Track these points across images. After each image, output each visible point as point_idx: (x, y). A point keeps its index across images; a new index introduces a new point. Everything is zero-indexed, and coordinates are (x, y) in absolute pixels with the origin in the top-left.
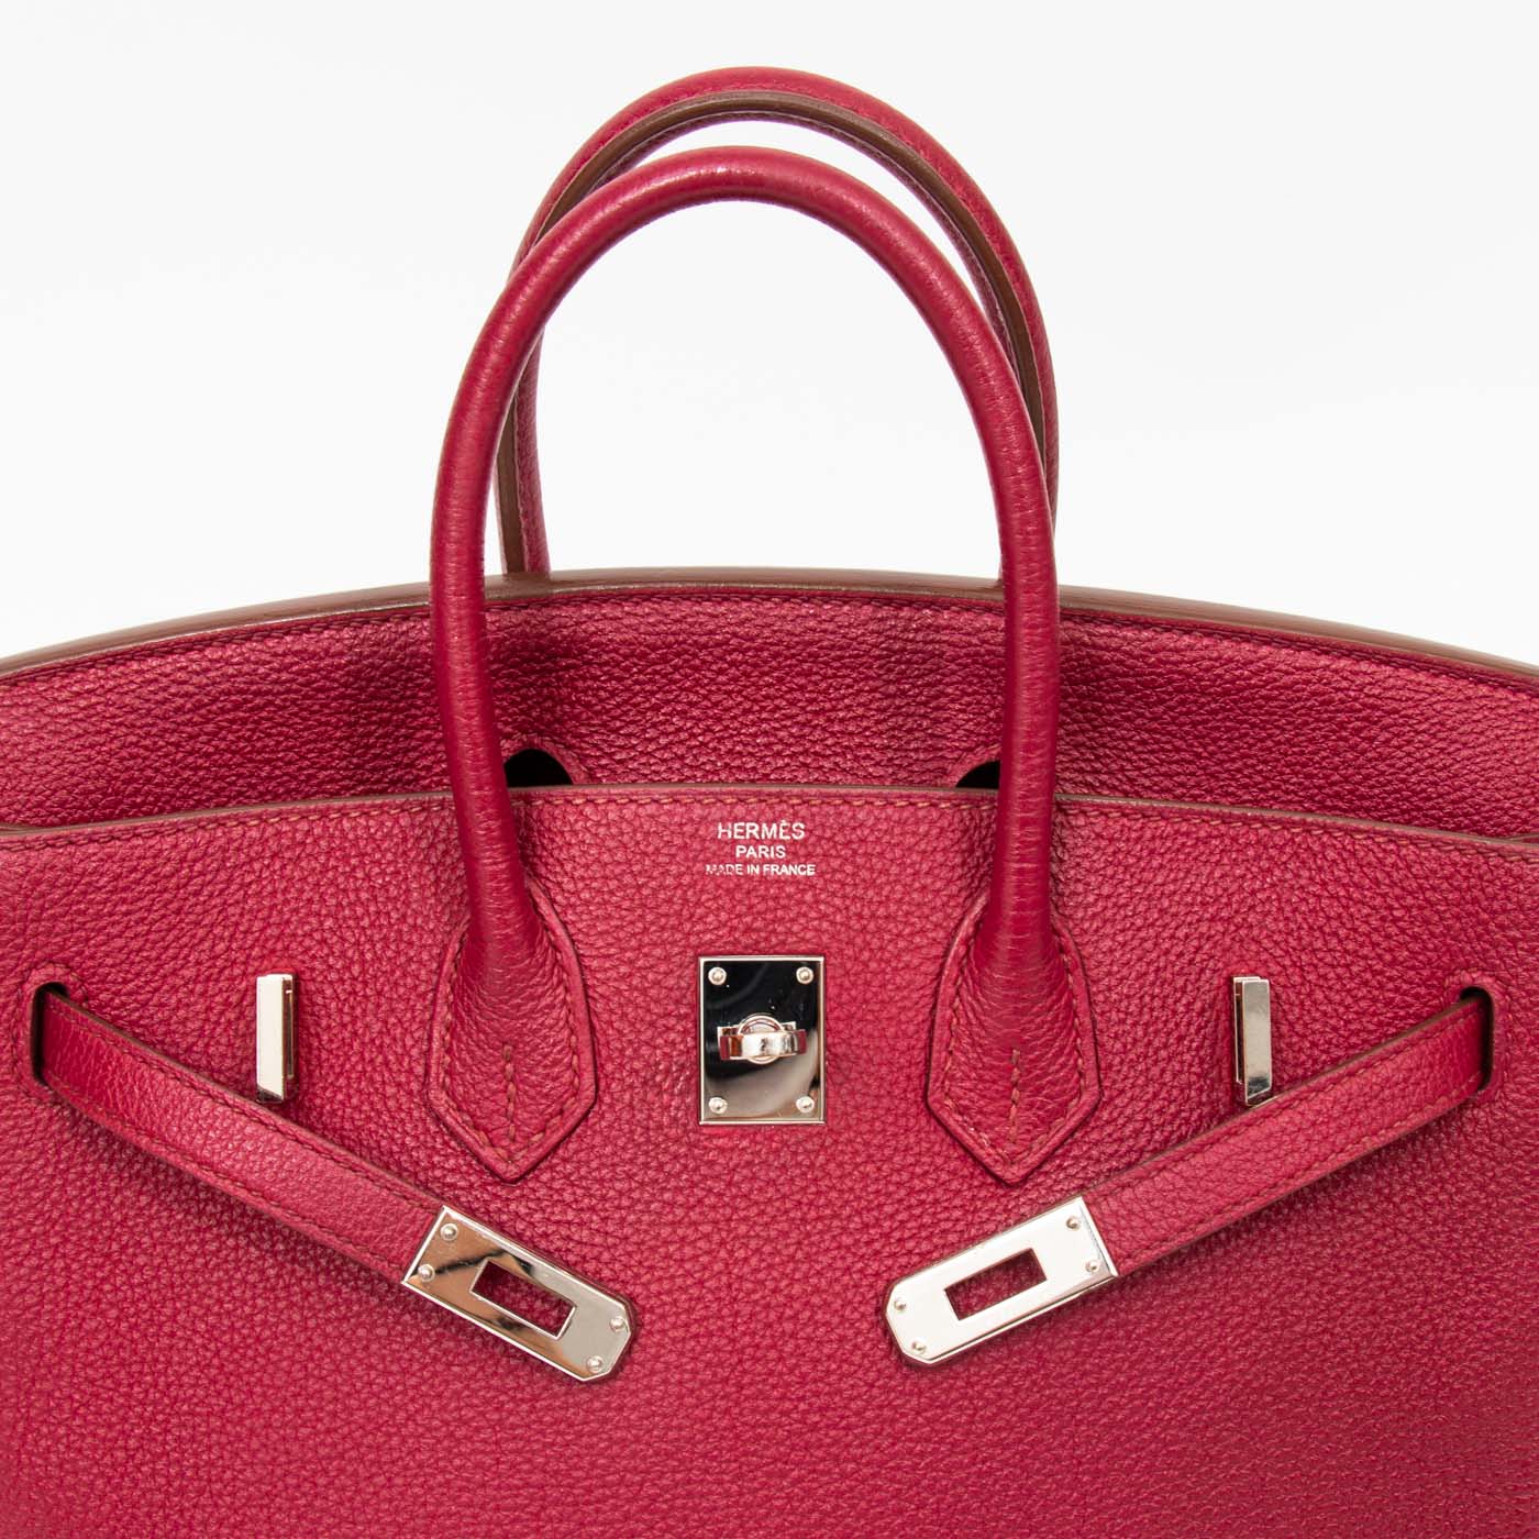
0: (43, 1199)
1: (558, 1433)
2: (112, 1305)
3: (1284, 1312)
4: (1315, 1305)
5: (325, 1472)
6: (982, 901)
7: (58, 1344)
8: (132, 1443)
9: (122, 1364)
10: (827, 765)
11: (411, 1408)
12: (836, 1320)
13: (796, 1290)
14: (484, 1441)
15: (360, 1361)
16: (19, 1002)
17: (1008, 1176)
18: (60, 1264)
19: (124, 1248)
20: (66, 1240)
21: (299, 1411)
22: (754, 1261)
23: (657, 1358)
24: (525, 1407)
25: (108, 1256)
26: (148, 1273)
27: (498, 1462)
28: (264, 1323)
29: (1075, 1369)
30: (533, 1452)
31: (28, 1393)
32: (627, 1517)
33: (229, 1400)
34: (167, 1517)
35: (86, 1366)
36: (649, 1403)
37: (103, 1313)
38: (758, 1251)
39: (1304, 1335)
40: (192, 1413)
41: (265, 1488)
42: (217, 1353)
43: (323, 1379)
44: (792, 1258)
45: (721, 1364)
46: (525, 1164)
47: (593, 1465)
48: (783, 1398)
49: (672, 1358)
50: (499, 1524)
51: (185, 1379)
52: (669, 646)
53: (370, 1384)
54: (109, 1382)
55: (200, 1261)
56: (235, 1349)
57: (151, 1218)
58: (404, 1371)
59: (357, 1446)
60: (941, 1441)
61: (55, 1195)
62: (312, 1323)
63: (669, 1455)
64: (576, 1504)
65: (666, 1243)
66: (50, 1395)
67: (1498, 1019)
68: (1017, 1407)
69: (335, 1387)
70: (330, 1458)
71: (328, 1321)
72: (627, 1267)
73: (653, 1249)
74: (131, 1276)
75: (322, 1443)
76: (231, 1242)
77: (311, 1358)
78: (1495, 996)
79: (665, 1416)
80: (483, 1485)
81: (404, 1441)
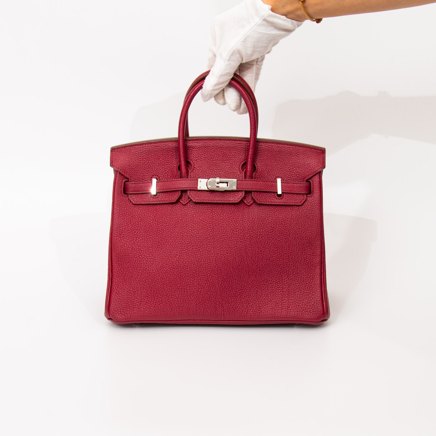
0: (124, 209)
1: (190, 236)
2: (132, 222)
3: (285, 223)
4: (289, 222)
5: (160, 243)
6: (245, 170)
7: (125, 228)
8: (134, 240)
9: (133, 230)
10: (225, 162)
11: (171, 234)
12: (226, 222)
13: (221, 218)
14: (181, 238)
15: (165, 228)
16: (122, 183)
17: (248, 204)
18: (126, 217)
19: (134, 215)
20: (127, 214)
21: (156, 235)
22: (216, 214)
23: (203, 227)
24: (186, 233)
25: (132, 216)
26: (137, 218)
27: (182, 240)
28: (152, 224)
29: (257, 229)
30: (187, 239)
31: (121, 234)
32: (199, 248)
33: (147, 234)
34: (139, 250)
35: (129, 230)
36: (202, 232)
37: (131, 224)
38: (216, 213)
39: (287, 226)
40: (142, 236)
41: (152, 245)
42: (146, 228)
43: (160, 231)
44: (220, 214)
45: (211, 227)
46: (186, 203)
47: (195, 241)
48: (219, 232)
49: (205, 227)
50: (182, 249)
51: (142, 232)
52: (204, 146)
53: (166, 231)
54: (131, 233)
55: (144, 216)
56: (148, 227)
57: (138, 211)
58: (170, 229)
59: (164, 239)
60: (240, 238)
61: (125, 209)
62: (158, 224)
63: (204, 239)
64: (192, 246)
65: (204, 212)
66: (124, 234)
67: (312, 185)
68: (250, 233)
69: (161, 232)
70: (160, 241)
71: (161, 223)
72: (199, 215)
73: (203, 213)
74: (135, 219)
75: (160, 239)
76: (148, 214)
77: (158, 228)
78: (311, 182)
79: (204, 234)
80: (180, 244)
81: (170, 238)
